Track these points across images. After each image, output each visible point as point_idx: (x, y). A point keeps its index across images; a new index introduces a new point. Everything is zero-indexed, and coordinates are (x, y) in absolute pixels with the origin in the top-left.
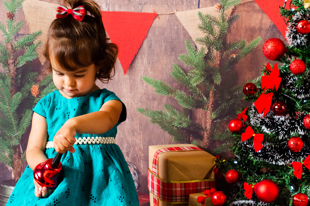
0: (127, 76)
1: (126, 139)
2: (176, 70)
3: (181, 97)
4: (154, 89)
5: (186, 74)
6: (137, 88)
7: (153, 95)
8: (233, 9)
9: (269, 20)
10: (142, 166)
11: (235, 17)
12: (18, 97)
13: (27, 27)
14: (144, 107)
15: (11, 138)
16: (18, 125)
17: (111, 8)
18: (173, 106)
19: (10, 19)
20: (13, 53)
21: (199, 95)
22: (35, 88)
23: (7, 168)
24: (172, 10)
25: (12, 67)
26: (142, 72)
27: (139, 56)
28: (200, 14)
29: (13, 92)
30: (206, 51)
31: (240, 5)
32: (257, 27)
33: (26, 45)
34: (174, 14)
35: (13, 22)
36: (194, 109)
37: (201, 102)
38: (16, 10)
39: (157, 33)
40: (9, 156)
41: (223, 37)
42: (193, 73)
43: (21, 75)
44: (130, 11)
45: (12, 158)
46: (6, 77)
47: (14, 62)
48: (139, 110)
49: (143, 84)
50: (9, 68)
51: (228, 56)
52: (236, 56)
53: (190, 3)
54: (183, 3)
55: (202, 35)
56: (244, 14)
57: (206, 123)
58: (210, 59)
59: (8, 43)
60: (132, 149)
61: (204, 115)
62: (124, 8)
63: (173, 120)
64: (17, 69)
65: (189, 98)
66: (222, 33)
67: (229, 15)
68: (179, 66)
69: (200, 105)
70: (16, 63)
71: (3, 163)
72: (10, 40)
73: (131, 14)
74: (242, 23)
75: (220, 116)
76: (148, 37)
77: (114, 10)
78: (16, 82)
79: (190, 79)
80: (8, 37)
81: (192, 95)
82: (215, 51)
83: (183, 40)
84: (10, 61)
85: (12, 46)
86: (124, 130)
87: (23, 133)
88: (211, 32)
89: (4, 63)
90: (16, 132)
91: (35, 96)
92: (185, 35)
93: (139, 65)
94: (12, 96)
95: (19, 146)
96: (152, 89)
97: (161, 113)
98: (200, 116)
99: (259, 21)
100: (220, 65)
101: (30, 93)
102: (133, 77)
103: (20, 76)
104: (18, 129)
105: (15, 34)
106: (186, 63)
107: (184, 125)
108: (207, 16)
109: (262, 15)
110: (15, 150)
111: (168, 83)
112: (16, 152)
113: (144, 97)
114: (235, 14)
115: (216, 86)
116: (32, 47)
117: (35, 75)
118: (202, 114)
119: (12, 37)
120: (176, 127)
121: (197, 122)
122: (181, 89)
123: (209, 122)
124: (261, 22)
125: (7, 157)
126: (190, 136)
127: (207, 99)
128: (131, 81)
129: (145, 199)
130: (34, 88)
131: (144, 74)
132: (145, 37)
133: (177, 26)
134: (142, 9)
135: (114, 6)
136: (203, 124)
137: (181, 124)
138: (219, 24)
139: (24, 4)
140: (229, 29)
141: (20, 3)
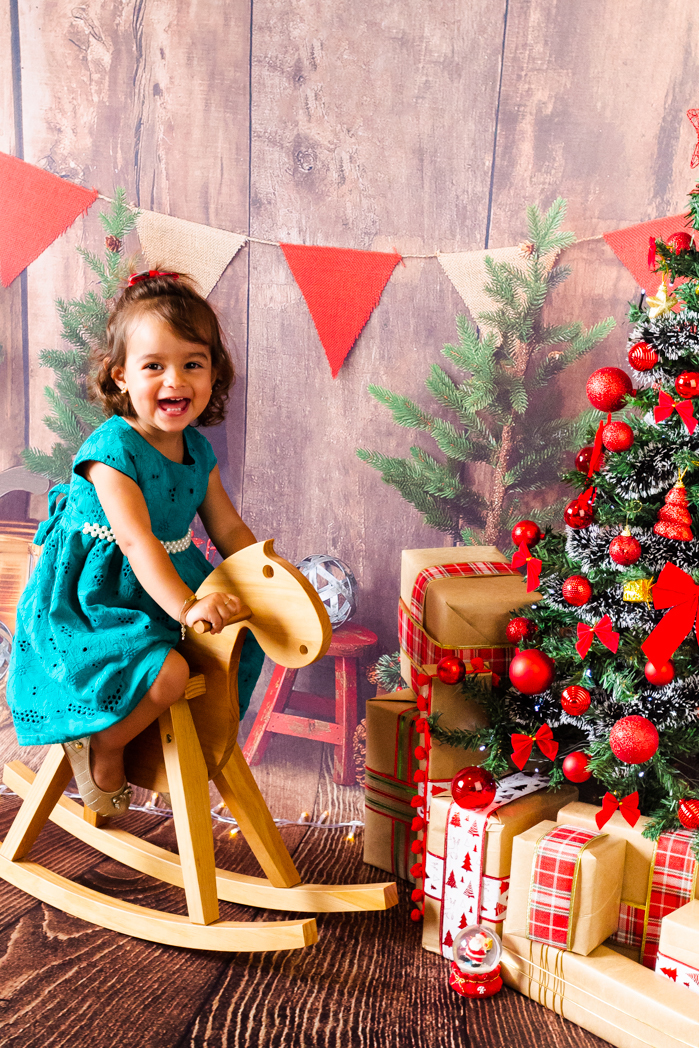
0: (337, 382)
1: (332, 510)
2: (436, 376)
3: (445, 435)
4: (391, 412)
5: (455, 386)
6: (357, 409)
7: (388, 424)
8: (558, 255)
9: (634, 283)
10: (362, 570)
11: (561, 272)
14: (370, 448)
17: (308, 239)
18: (430, 454)
19: (113, 249)
21: (481, 432)
24: (432, 251)
26: (368, 376)
27: (362, 343)
28: (488, 261)
30: (499, 342)
31: (573, 246)
32: (606, 297)
34: (435, 257)
35: (118, 257)
36: (469, 461)
37: (484, 448)
38: (125, 232)
39: (400, 296)
41: (534, 313)
42: (470, 386)
48: (360, 454)
49: (368, 401)
51: (543, 354)
52: (561, 355)
53: (468, 236)
54: (454, 236)
55: (492, 306)
56: (581, 265)
57: (492, 492)
58: (506, 358)
59: (108, 298)
60: (343, 533)
61: (488, 476)
63: (426, 481)
65: (460, 437)
66: (532, 305)
67: (549, 268)
68: (443, 368)
69: (481, 453)
72: (112, 292)
73: (348, 252)
74: (576, 285)
75: (523, 482)
76: (381, 303)
77: (315, 244)
79: (463, 397)
81: (466, 433)
82: (517, 342)
83: (452, 315)
86: (329, 493)
88: (511, 300)
92: (457, 305)
96: (386, 412)
97: (402, 464)
98: (482, 478)
99: (611, 283)
100: (526, 372)
102: (351, 385)
106: (457, 364)
107: (449, 493)
108: (503, 267)
109: (619, 271)
111: (418, 402)
113: (370, 428)
114: (562, 265)
115: (517, 417)
118: (485, 474)
119: (116, 287)
120: (432, 495)
121: (474, 489)
122: (444, 416)
123: (499, 490)
124: (615, 285)
126: (458, 517)
127: (497, 442)
128: (346, 392)
131: (371, 379)
132: (376, 302)
133: (441, 284)
134: (370, 245)
135: (314, 234)
136: (487, 495)
137: (441, 490)
138: (527, 285)
139: (139, 221)
140: (548, 297)
141: (131, 220)
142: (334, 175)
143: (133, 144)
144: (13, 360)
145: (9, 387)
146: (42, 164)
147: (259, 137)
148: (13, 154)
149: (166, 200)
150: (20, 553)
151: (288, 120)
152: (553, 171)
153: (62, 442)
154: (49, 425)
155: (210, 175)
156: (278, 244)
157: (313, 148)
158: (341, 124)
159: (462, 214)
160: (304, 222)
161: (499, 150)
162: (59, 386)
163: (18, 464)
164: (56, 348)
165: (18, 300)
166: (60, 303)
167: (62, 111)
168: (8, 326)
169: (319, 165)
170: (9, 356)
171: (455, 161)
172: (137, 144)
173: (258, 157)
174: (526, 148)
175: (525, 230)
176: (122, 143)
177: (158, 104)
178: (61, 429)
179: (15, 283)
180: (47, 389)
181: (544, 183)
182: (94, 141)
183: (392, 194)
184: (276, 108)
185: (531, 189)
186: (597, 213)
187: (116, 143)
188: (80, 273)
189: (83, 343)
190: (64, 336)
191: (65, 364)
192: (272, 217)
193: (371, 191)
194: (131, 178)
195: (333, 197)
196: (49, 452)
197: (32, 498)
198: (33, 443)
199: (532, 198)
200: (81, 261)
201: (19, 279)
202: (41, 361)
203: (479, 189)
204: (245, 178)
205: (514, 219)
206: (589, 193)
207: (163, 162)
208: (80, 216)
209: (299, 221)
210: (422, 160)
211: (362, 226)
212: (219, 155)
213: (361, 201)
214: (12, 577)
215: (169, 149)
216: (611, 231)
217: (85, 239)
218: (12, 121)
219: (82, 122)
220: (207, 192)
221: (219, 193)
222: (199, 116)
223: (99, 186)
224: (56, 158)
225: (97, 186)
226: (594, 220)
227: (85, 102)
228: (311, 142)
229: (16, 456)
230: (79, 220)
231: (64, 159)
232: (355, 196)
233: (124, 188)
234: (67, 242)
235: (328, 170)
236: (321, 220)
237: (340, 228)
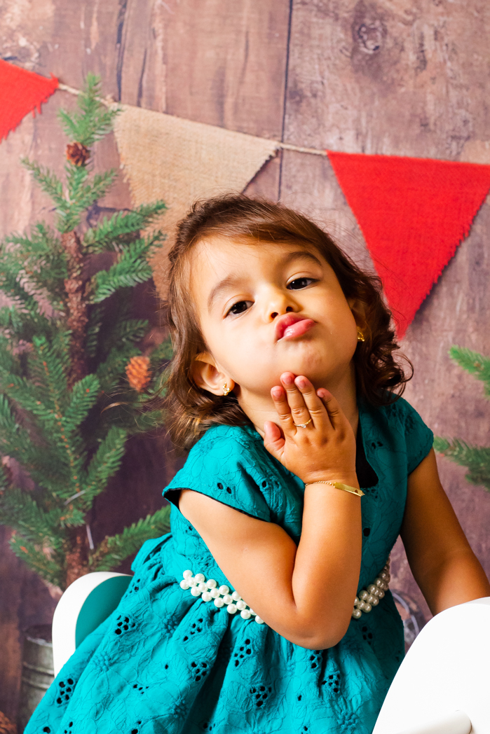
4: (482, 384)
6: (433, 381)
7: (478, 401)
12: (89, 386)
13: (124, 190)
14: (449, 436)
15: (61, 505)
16: (85, 468)
17: (369, 146)
19: (77, 162)
20: (79, 263)
22: (140, 365)
23: (46, 590)
25: (74, 301)
26: (450, 335)
27: (444, 289)
29: (74, 374)
33: (119, 240)
35: (84, 172)
38: (96, 137)
40: (53, 557)
43: (101, 328)
44: (424, 156)
45: (63, 561)
46: (57, 329)
47: (82, 289)
49: (449, 370)
50: (65, 305)
59: (66, 231)
62: (408, 146)
64: (90, 309)
70: (88, 289)
71: (35, 576)
72: (74, 223)
73: (426, 164)
76: (472, 234)
77: (379, 153)
78: (84, 344)
80: (68, 215)
84: (72, 285)
85: (78, 241)
87: (99, 491)
89: (51, 290)
90: (76, 489)
91: (138, 388)
93: (442, 315)
94: (70, 386)
95: (83, 529)
96: (475, 385)
101: (123, 379)
102: (424, 349)
103: (97, 330)
104: (83, 482)
105: (90, 208)
110: (72, 539)
112: (74, 544)
113: (451, 408)
116: (139, 247)
117: (142, 329)
119: (79, 215)
125: (49, 557)
130: (137, 367)
131: (454, 339)
132: (465, 232)
134: (458, 154)
135: (378, 139)
139: (118, 121)
141: (107, 119)
142: (411, 57)
143: (117, 12)
147: (304, 4)
149: (161, 91)
155: (229, 57)
156: (325, 153)
157: (382, 19)
160: (364, 121)
169: (390, 43)
172: (121, 13)
173: (301, 32)
176: (99, 12)
182: (58, 9)
187: (91, 12)
188: (26, 197)
189: (25, 297)
192: (318, 116)
193: (463, 80)
194: (110, 60)
195: (408, 88)
200: (28, 178)
204: (280, 62)
207: (160, 38)
208: (30, 115)
209: (357, 121)
211: (448, 127)
212: (244, 29)
213: (448, 92)
215: (169, 20)
217: (36, 146)
220: (222, 81)
221: (241, 82)
223: (61, 72)
225: (58, 71)
228: (379, 11)
230: (27, 121)
231: (11, 35)
232: (440, 87)
233: (98, 75)
234: (9, 152)
235: (402, 49)
236: (390, 119)
237: (416, 129)
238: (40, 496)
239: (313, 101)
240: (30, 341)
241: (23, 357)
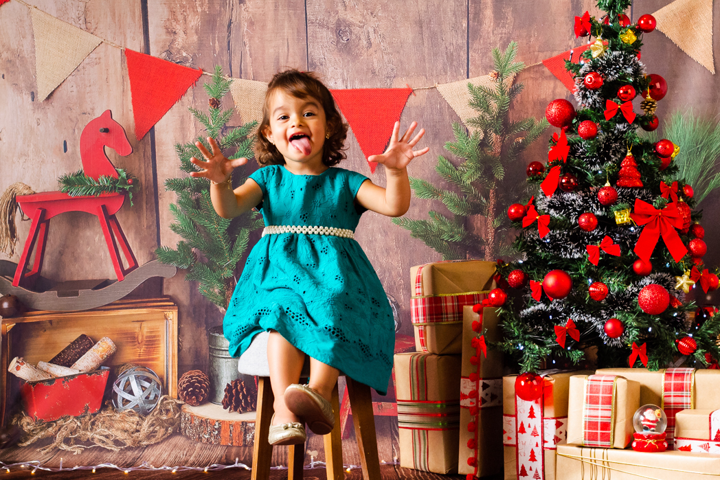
1: (378, 261)
2: (442, 163)
3: (451, 200)
5: (455, 168)
8: (515, 77)
9: (565, 89)
10: (402, 298)
11: (518, 88)
13: (238, 117)
15: (221, 268)
16: (231, 249)
17: (349, 85)
18: (441, 213)
19: (214, 107)
21: (475, 195)
23: (218, 309)
24: (433, 84)
28: (470, 86)
30: (482, 136)
31: (524, 70)
32: (548, 99)
33: (237, 141)
34: (435, 87)
35: (218, 111)
36: (469, 215)
37: (478, 205)
38: (222, 94)
39: (413, 114)
40: (220, 293)
41: (503, 115)
42: (465, 166)
44: (375, 87)
45: (224, 295)
48: (395, 221)
51: (511, 140)
52: (523, 140)
53: (455, 72)
54: (446, 73)
55: (475, 114)
56: (530, 82)
57: (486, 234)
58: (487, 146)
60: (387, 275)
61: (483, 223)
63: (441, 233)
65: (462, 200)
66: (501, 110)
67: (509, 86)
68: (446, 158)
69: (477, 209)
71: (212, 303)
72: (216, 135)
73: (376, 91)
74: (528, 94)
75: (506, 224)
79: (461, 174)
80: (213, 132)
81: (465, 197)
82: (494, 135)
83: (449, 123)
86: (375, 249)
87: (238, 260)
88: (487, 109)
90: (228, 260)
92: (452, 116)
97: (424, 223)
98: (479, 225)
99: (551, 91)
100: (501, 153)
104: (231, 256)
105: (222, 127)
106: (455, 154)
107: (457, 238)
108: (480, 88)
109: (555, 83)
110: (228, 284)
111: (432, 182)
112: (229, 286)
114: (518, 83)
115: (498, 183)
116: (246, 143)
118: (481, 222)
119: (218, 131)
120: (446, 241)
121: (475, 233)
122: (450, 189)
123: (491, 232)
124: (553, 92)
125: (218, 294)
126: (466, 253)
127: (487, 200)
129: (408, 343)
133: (440, 104)
134: (391, 84)
135: (353, 81)
136: (484, 236)
137: (452, 237)
138: (496, 97)
139: (232, 86)
140: (511, 105)
141: (227, 86)
142: (364, 42)
143: (226, 36)
144: (147, 188)
145: (145, 208)
146: (164, 56)
147: (312, 23)
148: (143, 51)
149: (250, 70)
150: (158, 319)
151: (331, 10)
152: (507, 26)
153: (184, 240)
154: (174, 230)
155: (280, 51)
158: (367, 9)
159: (450, 58)
160: (345, 74)
161: (471, 16)
162: (180, 202)
163: (153, 258)
164: (177, 177)
165: (149, 149)
166: (179, 147)
167: (176, 20)
168: (142, 166)
169: (354, 37)
170: (144, 185)
171: (443, 26)
172: (229, 36)
173: (313, 36)
174: (488, 13)
175: (492, 64)
176: (218, 37)
177: (243, 9)
178: (183, 231)
179: (146, 137)
180: (172, 206)
181: (501, 34)
182: (199, 37)
183: (403, 51)
184: (323, 4)
185: (494, 38)
186: (537, 48)
187: (215, 37)
188: (192, 125)
190: (181, 168)
191: (184, 187)
192: (324, 74)
193: (389, 50)
194: (225, 58)
195: (364, 57)
196: (175, 248)
197: (165, 280)
198: (163, 244)
199: (495, 43)
200: (192, 117)
201: (149, 134)
202: (166, 187)
203: (460, 41)
204: (304, 50)
205: (484, 58)
206: (531, 37)
207: (248, 46)
208: (191, 88)
209: (342, 74)
210: (421, 27)
211: (385, 73)
212: (286, 38)
213: (383, 57)
214: (154, 336)
215: (251, 37)
216: (547, 58)
217: (195, 102)
218: (141, 30)
219: (191, 26)
220: (278, 62)
221: (287, 62)
222: (271, 14)
223: (203, 66)
224: (173, 51)
225: (202, 66)
226: (536, 53)
227: (192, 13)
228: (347, 23)
229: (151, 253)
230: (190, 90)
231: (179, 52)
232: (379, 54)
233: (221, 66)
234: (182, 105)
235: (360, 39)
236: (357, 72)
237: (370, 75)
238: (210, 265)
239: (321, 67)
240: (200, 192)
241: (197, 200)
